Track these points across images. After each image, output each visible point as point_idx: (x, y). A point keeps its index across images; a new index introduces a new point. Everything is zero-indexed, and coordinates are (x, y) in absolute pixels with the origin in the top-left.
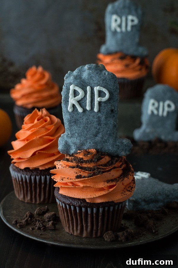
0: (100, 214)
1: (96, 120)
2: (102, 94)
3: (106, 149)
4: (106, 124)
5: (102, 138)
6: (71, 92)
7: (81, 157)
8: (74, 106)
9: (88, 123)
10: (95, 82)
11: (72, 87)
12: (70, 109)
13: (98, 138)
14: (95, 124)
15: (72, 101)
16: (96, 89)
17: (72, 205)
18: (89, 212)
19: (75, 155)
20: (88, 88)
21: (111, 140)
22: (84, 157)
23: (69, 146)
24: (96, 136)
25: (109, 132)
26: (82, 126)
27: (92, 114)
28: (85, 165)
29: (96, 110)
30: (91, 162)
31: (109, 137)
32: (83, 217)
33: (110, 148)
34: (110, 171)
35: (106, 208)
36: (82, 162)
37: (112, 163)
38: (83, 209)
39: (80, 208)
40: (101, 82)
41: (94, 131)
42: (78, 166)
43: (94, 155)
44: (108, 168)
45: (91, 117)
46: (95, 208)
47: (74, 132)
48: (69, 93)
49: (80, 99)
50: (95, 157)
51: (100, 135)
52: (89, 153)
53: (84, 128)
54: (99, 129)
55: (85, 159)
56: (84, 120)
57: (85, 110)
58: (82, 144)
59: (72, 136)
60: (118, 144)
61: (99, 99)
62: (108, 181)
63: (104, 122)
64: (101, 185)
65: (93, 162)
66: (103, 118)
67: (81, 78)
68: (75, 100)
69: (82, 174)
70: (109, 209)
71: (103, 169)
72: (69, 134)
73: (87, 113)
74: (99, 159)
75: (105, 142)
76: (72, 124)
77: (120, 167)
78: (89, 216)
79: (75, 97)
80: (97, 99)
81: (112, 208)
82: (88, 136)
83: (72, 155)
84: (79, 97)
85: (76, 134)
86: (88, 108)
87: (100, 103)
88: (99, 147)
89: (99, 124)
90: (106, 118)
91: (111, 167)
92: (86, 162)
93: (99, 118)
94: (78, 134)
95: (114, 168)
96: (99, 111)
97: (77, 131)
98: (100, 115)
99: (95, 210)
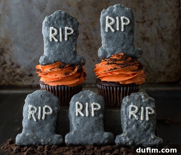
0: (128, 92)
1: (123, 36)
2: (126, 21)
3: (129, 53)
4: (128, 39)
5: (126, 47)
6: (107, 20)
7: (115, 58)
8: (109, 28)
9: (117, 38)
10: (121, 14)
11: (107, 18)
12: (106, 30)
13: (124, 47)
14: (122, 39)
15: (108, 25)
16: (122, 18)
17: (111, 86)
18: (122, 90)
19: (111, 58)
20: (117, 18)
21: (131, 48)
22: (117, 58)
23: (107, 53)
24: (123, 46)
25: (130, 43)
26: (114, 40)
27: (120, 33)
28: (118, 62)
29: (122, 30)
30: (122, 60)
31: (130, 46)
32: (118, 93)
33: (132, 53)
34: (133, 65)
35: (132, 87)
36: (116, 61)
37: (133, 61)
38: (118, 88)
39: (116, 88)
40: (124, 14)
41: (121, 42)
42: (113, 63)
43: (123, 56)
44: (132, 64)
45: (120, 35)
46: (125, 87)
47: (110, 44)
48: (105, 21)
49: (113, 24)
50: (124, 57)
51: (125, 45)
52: (119, 55)
53: (116, 41)
54: (125, 42)
55: (118, 58)
56: (116, 36)
57: (116, 31)
58: (115, 51)
59: (108, 46)
60: (136, 50)
61: (124, 23)
62: (133, 71)
63: (127, 37)
64: (129, 73)
65: (123, 60)
66: (127, 35)
67: (112, 12)
68: (110, 24)
69: (117, 67)
70: (133, 88)
71: (129, 64)
72: (106, 46)
73: (117, 32)
74: (126, 58)
75: (128, 49)
76: (108, 39)
77: (138, 64)
78: (122, 93)
79: (109, 23)
80: (123, 24)
81: (134, 88)
82: (118, 46)
83: (109, 58)
84: (112, 23)
85: (111, 45)
86: (118, 29)
87: (125, 26)
88: (125, 52)
89: (125, 39)
90: (128, 35)
91: (133, 63)
92: (119, 60)
93: (124, 35)
94: (112, 45)
95: (135, 64)
96: (124, 31)
97: (111, 43)
98: (125, 33)
99: (125, 88)
